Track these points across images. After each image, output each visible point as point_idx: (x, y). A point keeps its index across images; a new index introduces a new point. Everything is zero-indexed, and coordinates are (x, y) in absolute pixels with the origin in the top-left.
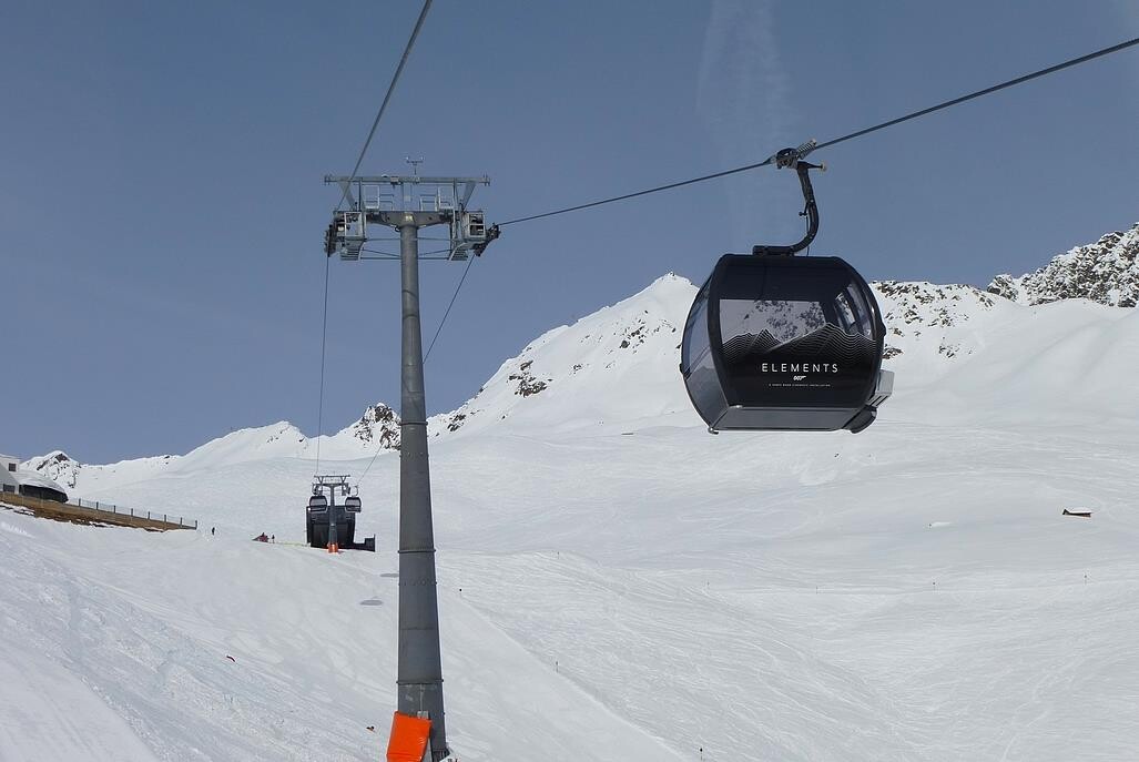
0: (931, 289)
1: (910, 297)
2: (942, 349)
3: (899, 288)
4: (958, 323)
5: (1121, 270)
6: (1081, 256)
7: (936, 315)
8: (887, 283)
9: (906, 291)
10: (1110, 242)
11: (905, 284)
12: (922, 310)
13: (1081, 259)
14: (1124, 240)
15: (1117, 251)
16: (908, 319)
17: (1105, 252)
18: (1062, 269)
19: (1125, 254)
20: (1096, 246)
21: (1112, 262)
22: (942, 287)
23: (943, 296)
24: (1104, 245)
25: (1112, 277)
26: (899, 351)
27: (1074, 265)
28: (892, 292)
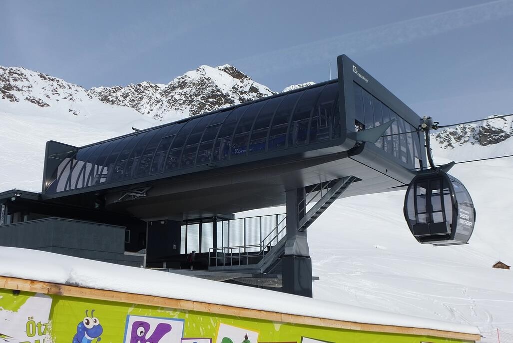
0: (65, 83)
1: (55, 83)
2: (70, 111)
3: (49, 78)
4: (77, 102)
5: (120, 101)
6: (104, 91)
7: (67, 95)
8: (43, 74)
9: (53, 80)
10: (117, 89)
11: (52, 78)
12: (60, 90)
13: (104, 92)
14: (123, 90)
15: (119, 93)
16: (53, 93)
17: (114, 92)
18: (95, 93)
19: (122, 96)
20: (111, 89)
21: (117, 97)
22: (70, 84)
23: (70, 88)
24: (114, 90)
25: (116, 102)
26: (49, 105)
27: (101, 93)
28: (45, 79)
